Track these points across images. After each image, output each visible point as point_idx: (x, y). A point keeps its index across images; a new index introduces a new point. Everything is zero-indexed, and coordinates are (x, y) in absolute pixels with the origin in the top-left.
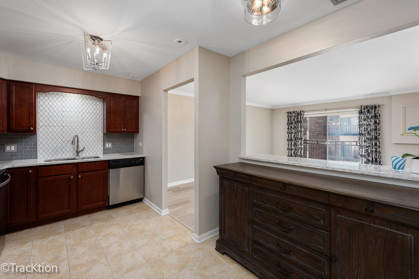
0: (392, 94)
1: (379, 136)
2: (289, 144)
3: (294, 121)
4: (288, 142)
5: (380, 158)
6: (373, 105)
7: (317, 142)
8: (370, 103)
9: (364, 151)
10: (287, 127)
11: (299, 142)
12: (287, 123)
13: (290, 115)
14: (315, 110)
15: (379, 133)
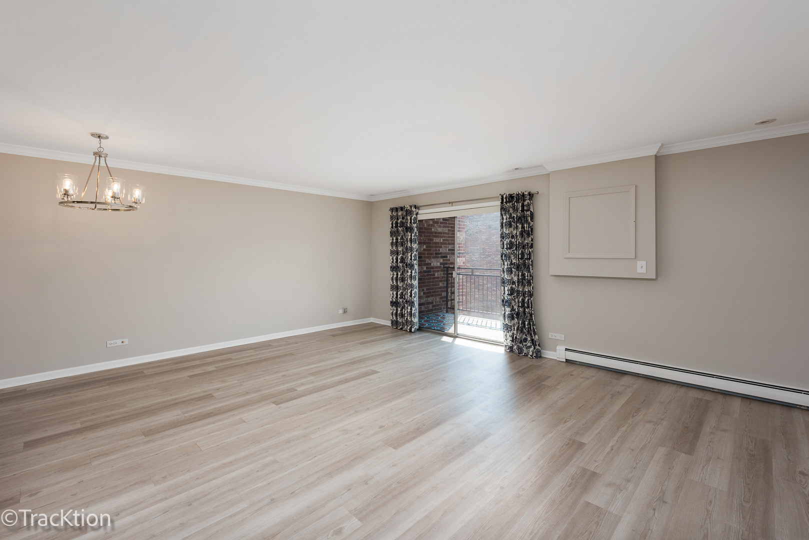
0: (550, 168)
1: (529, 259)
2: (393, 277)
3: (402, 227)
4: (392, 273)
5: (531, 308)
6: (520, 193)
7: (472, 272)
8: (515, 190)
9: (507, 293)
10: (391, 241)
11: (408, 272)
12: (391, 233)
13: (395, 214)
14: (434, 205)
15: (530, 254)
